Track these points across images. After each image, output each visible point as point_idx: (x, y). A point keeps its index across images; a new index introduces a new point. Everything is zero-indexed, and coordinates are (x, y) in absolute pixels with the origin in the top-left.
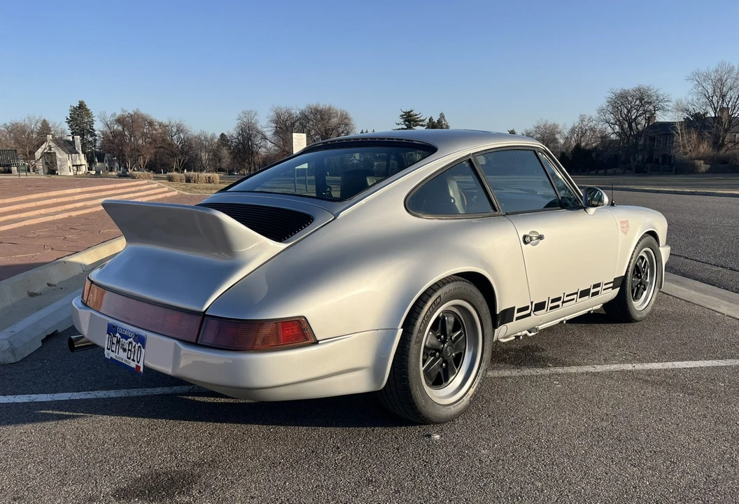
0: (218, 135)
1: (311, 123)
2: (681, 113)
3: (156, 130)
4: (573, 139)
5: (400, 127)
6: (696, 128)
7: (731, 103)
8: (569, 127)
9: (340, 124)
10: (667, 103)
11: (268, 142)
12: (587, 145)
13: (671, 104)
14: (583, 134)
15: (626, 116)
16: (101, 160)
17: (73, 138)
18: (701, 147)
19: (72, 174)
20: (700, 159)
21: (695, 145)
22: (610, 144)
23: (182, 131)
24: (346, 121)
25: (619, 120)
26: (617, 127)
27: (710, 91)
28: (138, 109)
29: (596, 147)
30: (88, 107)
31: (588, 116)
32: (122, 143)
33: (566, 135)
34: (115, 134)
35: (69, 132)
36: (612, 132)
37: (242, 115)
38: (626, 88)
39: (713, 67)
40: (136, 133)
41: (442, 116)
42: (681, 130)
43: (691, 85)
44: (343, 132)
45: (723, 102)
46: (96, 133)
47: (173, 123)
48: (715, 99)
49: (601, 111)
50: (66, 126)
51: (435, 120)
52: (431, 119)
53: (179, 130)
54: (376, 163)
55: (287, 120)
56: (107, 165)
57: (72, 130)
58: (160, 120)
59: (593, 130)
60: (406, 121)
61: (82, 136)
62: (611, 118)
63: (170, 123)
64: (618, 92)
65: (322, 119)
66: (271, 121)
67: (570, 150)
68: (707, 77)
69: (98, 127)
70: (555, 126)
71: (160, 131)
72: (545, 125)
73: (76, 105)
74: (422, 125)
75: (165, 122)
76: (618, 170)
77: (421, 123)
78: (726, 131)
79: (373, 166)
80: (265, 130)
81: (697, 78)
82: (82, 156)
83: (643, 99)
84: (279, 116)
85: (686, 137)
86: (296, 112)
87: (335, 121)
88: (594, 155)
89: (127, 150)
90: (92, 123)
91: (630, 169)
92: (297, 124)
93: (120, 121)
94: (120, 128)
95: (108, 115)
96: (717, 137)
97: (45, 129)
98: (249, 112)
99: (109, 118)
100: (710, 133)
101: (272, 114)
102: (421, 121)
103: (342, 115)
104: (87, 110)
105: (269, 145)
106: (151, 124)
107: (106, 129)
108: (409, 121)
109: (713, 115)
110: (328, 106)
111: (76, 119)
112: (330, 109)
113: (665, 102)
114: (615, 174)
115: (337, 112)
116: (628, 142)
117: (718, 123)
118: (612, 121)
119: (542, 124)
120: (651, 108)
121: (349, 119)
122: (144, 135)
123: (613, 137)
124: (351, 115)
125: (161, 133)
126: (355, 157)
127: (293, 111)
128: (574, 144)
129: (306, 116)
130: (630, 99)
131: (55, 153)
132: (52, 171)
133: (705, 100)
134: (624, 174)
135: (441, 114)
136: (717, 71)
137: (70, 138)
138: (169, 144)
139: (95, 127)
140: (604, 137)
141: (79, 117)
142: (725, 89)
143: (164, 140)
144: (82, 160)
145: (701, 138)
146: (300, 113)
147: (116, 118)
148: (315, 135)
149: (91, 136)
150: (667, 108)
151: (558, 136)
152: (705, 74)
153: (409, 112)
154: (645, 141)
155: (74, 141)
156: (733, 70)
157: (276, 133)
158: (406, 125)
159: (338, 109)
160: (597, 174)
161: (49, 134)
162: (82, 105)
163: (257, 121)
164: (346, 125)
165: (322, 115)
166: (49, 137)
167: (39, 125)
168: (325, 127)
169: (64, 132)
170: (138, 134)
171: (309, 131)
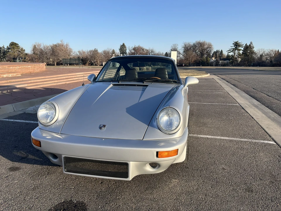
0: (165, 53)
1: (197, 48)
3: (144, 52)
5: (232, 48)
9: (208, 48)
11: (181, 55)
23: (153, 52)
24: (210, 46)
28: (139, 45)
30: (125, 45)
34: (132, 53)
35: (120, 53)
37: (173, 46)
41: (251, 43)
44: (209, 51)
46: (127, 53)
50: (119, 51)
51: (248, 45)
52: (246, 45)
53: (152, 52)
54: (220, 62)
55: (188, 47)
60: (235, 45)
61: (123, 54)
63: (149, 49)
65: (201, 46)
66: (182, 47)
69: (128, 51)
71: (146, 52)
73: (122, 44)
74: (242, 47)
75: (148, 49)
77: (241, 46)
79: (219, 62)
80: (180, 50)
84: (185, 45)
86: (192, 44)
87: (206, 46)
90: (126, 50)
93: (134, 49)
94: (134, 51)
95: (131, 47)
97: (113, 52)
98: (175, 45)
99: (131, 48)
101: (183, 45)
102: (241, 45)
103: (209, 44)
104: (125, 46)
105: (181, 56)
106: (143, 50)
108: (236, 46)
110: (204, 41)
112: (204, 42)
115: (207, 43)
121: (212, 46)
124: (212, 44)
126: (212, 59)
127: (191, 44)
129: (195, 45)
135: (251, 42)
137: (120, 55)
139: (127, 51)
141: (123, 48)
147: (133, 48)
148: (198, 52)
153: (237, 42)
157: (184, 52)
161: (114, 53)
162: (124, 45)
163: (178, 48)
164: (210, 48)
165: (201, 44)
166: (114, 55)
167: (111, 51)
168: (202, 49)
169: (118, 53)
170: (139, 53)
171: (196, 51)
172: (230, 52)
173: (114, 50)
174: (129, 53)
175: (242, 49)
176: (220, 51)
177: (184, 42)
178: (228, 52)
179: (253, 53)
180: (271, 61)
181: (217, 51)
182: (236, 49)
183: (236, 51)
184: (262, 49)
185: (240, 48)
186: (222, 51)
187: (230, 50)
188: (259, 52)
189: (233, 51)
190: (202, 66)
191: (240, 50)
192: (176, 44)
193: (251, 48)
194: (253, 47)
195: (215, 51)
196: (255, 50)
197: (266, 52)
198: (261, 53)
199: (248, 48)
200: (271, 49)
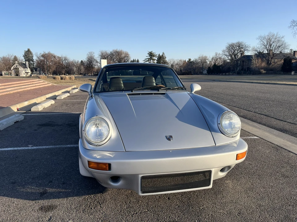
0: (80, 61)
1: (114, 56)
2: (254, 52)
3: (56, 59)
4: (213, 62)
5: (148, 57)
6: (261, 57)
7: (273, 48)
8: (211, 57)
9: (125, 57)
10: (249, 48)
11: (98, 63)
12: (218, 64)
13: (251, 48)
14: (217, 60)
15: (234, 53)
16: (36, 70)
17: (25, 62)
18: (262, 64)
19: (25, 76)
20: (262, 69)
21: (260, 64)
22: (227, 64)
24: (127, 55)
25: (230, 55)
26: (230, 57)
27: (266, 43)
28: (49, 52)
29: (221, 65)
30: (31, 51)
31: (218, 53)
32: (44, 64)
33: (210, 60)
34: (41, 61)
35: (24, 60)
36: (228, 59)
37: (89, 54)
38: (233, 43)
39: (267, 34)
40: (49, 60)
41: (163, 53)
42: (255, 58)
43: (258, 41)
44: (126, 60)
45: (270, 47)
46: (34, 60)
47: (63, 56)
48: (267, 46)
49: (223, 51)
50: (23, 58)
51: (161, 55)
52: (159, 55)
53: (65, 59)
55: (106, 55)
56: (38, 72)
57: (25, 59)
58: (58, 56)
59: (220, 58)
60: (150, 55)
61: (29, 61)
62: (227, 53)
63: (62, 57)
64: (230, 44)
65: (118, 55)
66: (100, 56)
67: (212, 66)
68: (264, 38)
69: (35, 58)
70: (206, 57)
71: (58, 59)
72: (202, 57)
73: (27, 50)
74: (156, 57)
75: (60, 56)
76: (230, 73)
78: (272, 58)
80: (97, 59)
81: (260, 38)
82: (29, 69)
83: (240, 46)
84: (102, 54)
85: (257, 61)
86: (109, 52)
87: (123, 55)
88: (221, 68)
89: (45, 67)
90: (33, 57)
91: (235, 73)
92: (109, 57)
93: (43, 56)
94: (43, 59)
96: (268, 60)
97: (15, 59)
99: (39, 55)
100: (266, 59)
102: (155, 55)
103: (126, 53)
104: (31, 52)
106: (55, 57)
107: (38, 59)
108: (151, 55)
109: (267, 53)
111: (27, 56)
112: (121, 51)
113: (248, 47)
114: (229, 75)
116: (234, 63)
117: (269, 55)
118: (228, 55)
119: (201, 56)
120: (243, 50)
121: (129, 55)
122: (52, 61)
123: (228, 61)
124: (129, 53)
125: (58, 61)
127: (108, 52)
128: (213, 64)
129: (112, 54)
130: (234, 46)
131: (19, 68)
132: (17, 75)
133: (264, 47)
134: (233, 75)
136: (268, 36)
138: (61, 65)
140: (225, 61)
141: (28, 55)
142: (271, 43)
143: (59, 63)
144: (29, 70)
145: (262, 61)
146: (110, 53)
147: (41, 55)
148: (116, 61)
149: (32, 62)
150: (249, 50)
151: (207, 61)
152: (263, 37)
153: (151, 52)
154: (240, 62)
155: (26, 64)
156: (274, 35)
158: (150, 57)
159: (125, 51)
160: (222, 75)
161: (17, 61)
162: (29, 50)
163: (94, 56)
164: (127, 57)
165: (118, 53)
166: (16, 62)
167: (13, 58)
168: (119, 58)
169: (22, 60)
170: (49, 61)
171: (114, 59)
172: (146, 62)
173: (17, 56)
174: (37, 60)
175: (156, 59)
176: (137, 60)
177: (101, 50)
178: (144, 61)
179: (165, 62)
180: (181, 70)
181: (134, 60)
182: (151, 59)
183: (151, 61)
184: (172, 60)
185: (154, 58)
186: (138, 60)
187: (146, 60)
188: (170, 61)
189: (148, 61)
190: (121, 75)
191: (154, 60)
192: (92, 52)
193: (163, 58)
194: (165, 58)
195: (132, 60)
196: (167, 59)
197: (176, 62)
198: (172, 63)
199: (161, 58)
200: (179, 59)
